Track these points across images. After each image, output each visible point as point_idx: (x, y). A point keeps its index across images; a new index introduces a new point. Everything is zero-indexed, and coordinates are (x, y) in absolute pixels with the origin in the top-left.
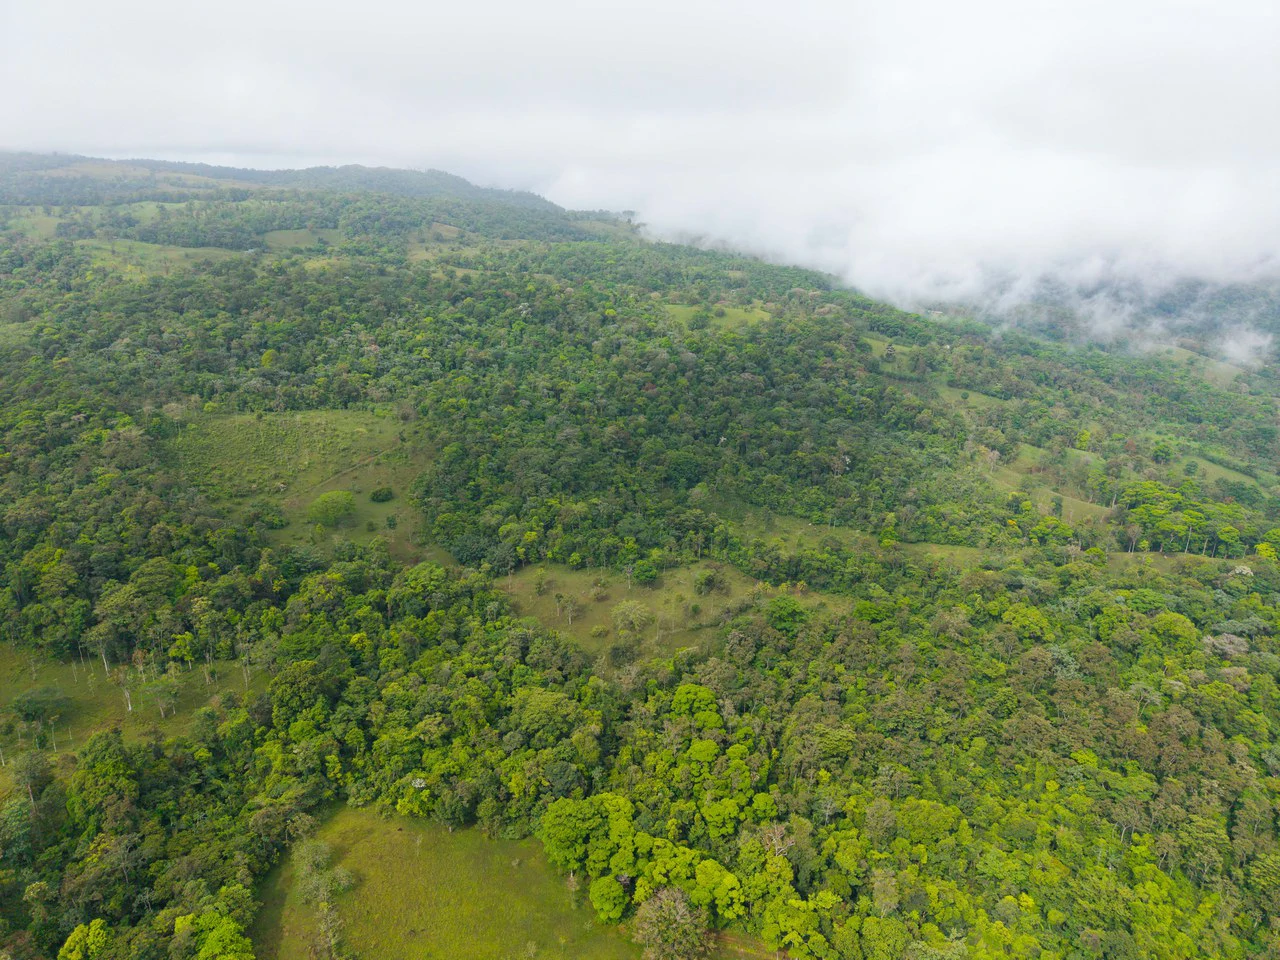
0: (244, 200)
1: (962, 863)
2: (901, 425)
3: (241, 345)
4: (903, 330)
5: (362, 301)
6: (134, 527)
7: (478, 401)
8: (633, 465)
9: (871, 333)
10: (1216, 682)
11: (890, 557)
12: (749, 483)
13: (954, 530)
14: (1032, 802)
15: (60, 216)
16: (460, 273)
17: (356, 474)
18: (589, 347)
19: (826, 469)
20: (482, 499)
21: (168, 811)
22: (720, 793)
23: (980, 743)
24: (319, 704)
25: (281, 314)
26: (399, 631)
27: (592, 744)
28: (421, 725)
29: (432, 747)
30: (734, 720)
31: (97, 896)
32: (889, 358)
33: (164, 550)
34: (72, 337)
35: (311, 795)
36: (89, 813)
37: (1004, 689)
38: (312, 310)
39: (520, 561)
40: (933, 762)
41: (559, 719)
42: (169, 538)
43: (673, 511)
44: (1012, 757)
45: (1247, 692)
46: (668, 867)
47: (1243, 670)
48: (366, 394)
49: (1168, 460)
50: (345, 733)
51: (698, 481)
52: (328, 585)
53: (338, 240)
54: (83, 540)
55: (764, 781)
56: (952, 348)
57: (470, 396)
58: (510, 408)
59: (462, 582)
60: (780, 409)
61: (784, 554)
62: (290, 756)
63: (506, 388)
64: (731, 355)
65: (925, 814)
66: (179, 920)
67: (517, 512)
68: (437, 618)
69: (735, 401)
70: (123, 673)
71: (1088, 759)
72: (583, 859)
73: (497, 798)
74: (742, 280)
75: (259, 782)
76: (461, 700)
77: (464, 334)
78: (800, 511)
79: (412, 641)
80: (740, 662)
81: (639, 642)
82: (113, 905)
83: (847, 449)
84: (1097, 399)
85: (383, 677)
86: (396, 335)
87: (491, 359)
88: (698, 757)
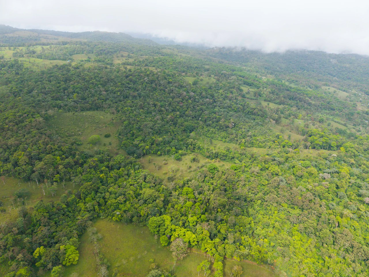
0: (66, 44)
1: (251, 232)
2: (249, 113)
3: (68, 92)
4: (253, 84)
5: (101, 78)
6: (42, 146)
7: (133, 108)
8: (175, 126)
9: (244, 85)
10: (320, 186)
11: (242, 152)
12: (206, 131)
13: (260, 144)
14: (271, 217)
15: (13, 50)
16: (129, 67)
17: (100, 129)
18: (164, 91)
19: (227, 127)
20: (134, 137)
21: (56, 220)
22: (193, 215)
23: (259, 202)
24: (93, 193)
25: (78, 82)
26: (113, 174)
27: (161, 203)
28: (118, 198)
29: (121, 204)
30: (197, 196)
31: (41, 241)
32: (248, 93)
33: (50, 152)
34: (21, 90)
35: (91, 216)
36: (37, 221)
37: (267, 188)
38: (86, 81)
39: (144, 154)
40: (247, 207)
41: (153, 196)
42: (52, 149)
43: (185, 140)
44: (267, 205)
45: (328, 188)
46: (179, 233)
47: (328, 183)
48: (103, 106)
49: (323, 122)
50: (99, 200)
51: (193, 131)
52: (94, 161)
53: (93, 57)
54: (29, 150)
55: (204, 212)
56: (266, 90)
57: (131, 107)
58: (142, 110)
59: (129, 160)
60: (216, 109)
61: (214, 152)
62: (86, 207)
63: (141, 104)
64: (204, 93)
65: (243, 220)
66: (61, 246)
67: (144, 141)
68: (122, 170)
69: (204, 107)
70: (42, 185)
71: (286, 206)
72: (158, 231)
73: (138, 216)
74: (209, 68)
75: (78, 213)
76: (128, 192)
77: (129, 88)
78: (220, 139)
79: (116, 177)
80: (200, 181)
81: (175, 176)
82: (45, 243)
83: (233, 121)
84: (306, 104)
85: (109, 186)
86: (110, 88)
87: (137, 95)
88: (188, 206)
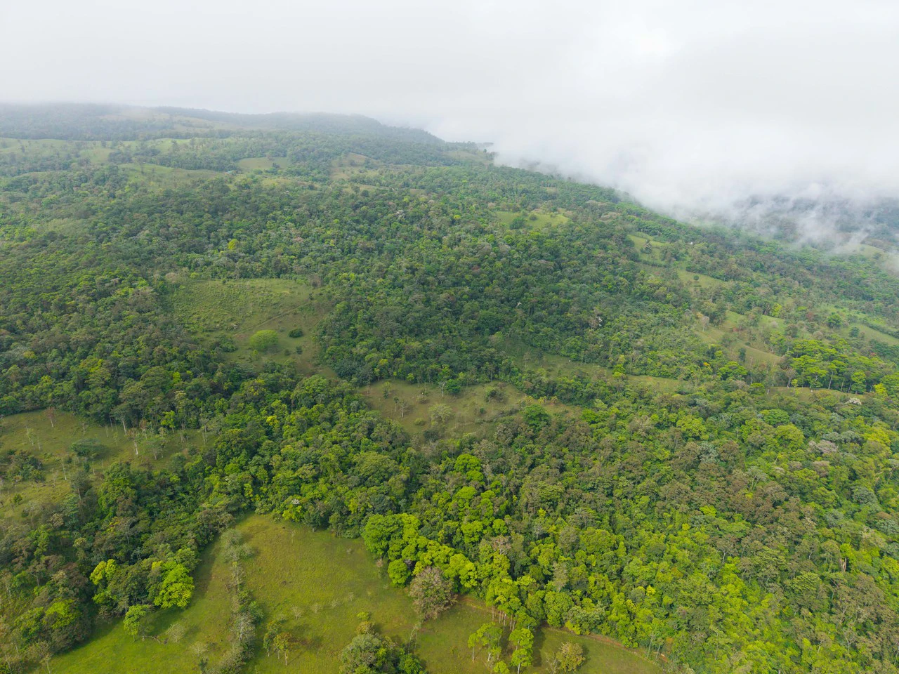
0: (227, 137)
1: (615, 568)
2: (645, 297)
4: (661, 231)
5: (295, 208)
6: (144, 348)
7: (362, 275)
8: (458, 319)
9: (637, 233)
10: (805, 469)
11: (616, 384)
12: (531, 333)
13: (665, 368)
14: (671, 537)
15: (111, 148)
16: (363, 188)
17: (281, 320)
18: (440, 240)
19: (586, 325)
20: (357, 338)
21: (153, 508)
22: (473, 517)
23: (645, 499)
24: (243, 455)
25: (243, 216)
26: (296, 416)
27: (399, 485)
28: (301, 469)
29: (307, 483)
30: (491, 477)
32: (648, 250)
33: (161, 362)
34: (114, 230)
35: (233, 505)
36: (109, 505)
37: (667, 468)
38: (262, 214)
39: (377, 377)
40: (612, 509)
41: (383, 470)
42: (164, 355)
43: (477, 349)
44: (664, 508)
45: (827, 476)
46: (433, 555)
47: (827, 463)
48: (292, 269)
49: (838, 326)
50: (256, 472)
51: (498, 330)
52: (256, 387)
53: (285, 164)
54: (115, 354)
55: (503, 513)
56: (694, 245)
57: (357, 272)
58: (381, 280)
59: (338, 388)
60: (561, 285)
61: (545, 380)
62: (224, 483)
63: (380, 267)
64: (534, 247)
65: (597, 537)
66: (154, 564)
67: (378, 347)
68: (319, 409)
69: (532, 279)
70: (134, 432)
71: (710, 511)
72: (386, 549)
73: (341, 513)
74: (555, 194)
75: (206, 496)
76: (325, 456)
77: (358, 231)
78: (563, 352)
79: (302, 421)
80: (502, 444)
81: (444, 429)
83: (600, 312)
84: (796, 282)
85: (283, 442)
86: (314, 231)
87: (374, 248)
88: (462, 496)
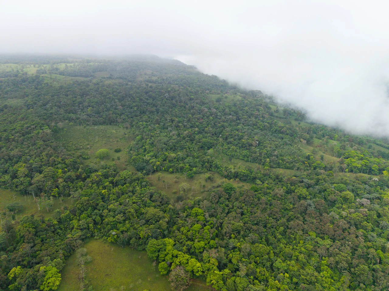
0: (90, 63)
1: (269, 264)
2: (277, 132)
3: (83, 106)
5: (119, 93)
6: (45, 158)
7: (148, 123)
8: (193, 143)
10: (357, 213)
11: (266, 172)
12: (226, 149)
13: (288, 164)
15: (38, 67)
16: (150, 84)
17: (111, 144)
18: (185, 107)
19: (251, 145)
20: (146, 152)
21: (43, 238)
22: (200, 240)
23: (282, 228)
24: (89, 210)
25: (95, 97)
26: (116, 190)
27: (165, 224)
28: (117, 217)
29: (120, 223)
30: (208, 219)
31: (21, 260)
32: (277, 111)
33: (53, 165)
34: (35, 103)
35: (83, 235)
36: (21, 237)
37: (291, 213)
38: (104, 96)
39: (155, 171)
40: (266, 234)
41: (157, 216)
42: (55, 161)
43: (202, 157)
45: (367, 216)
46: (180, 260)
47: (366, 210)
48: (117, 121)
50: (96, 218)
51: (211, 148)
52: (97, 176)
53: (116, 74)
54: (31, 161)
55: (214, 237)
57: (146, 122)
58: (158, 125)
59: (136, 176)
60: (240, 127)
61: (233, 171)
62: (79, 224)
63: (157, 119)
64: (227, 110)
65: (259, 248)
66: (41, 268)
67: (156, 156)
68: (127, 186)
69: (225, 124)
70: (38, 199)
71: (313, 235)
72: (158, 257)
73: (136, 238)
75: (70, 231)
76: (129, 210)
77: (148, 103)
78: (241, 158)
79: (119, 193)
80: (214, 202)
81: (186, 195)
82: (25, 263)
83: (257, 139)
85: (110, 203)
86: (127, 103)
87: (155, 111)
88: (195, 229)
